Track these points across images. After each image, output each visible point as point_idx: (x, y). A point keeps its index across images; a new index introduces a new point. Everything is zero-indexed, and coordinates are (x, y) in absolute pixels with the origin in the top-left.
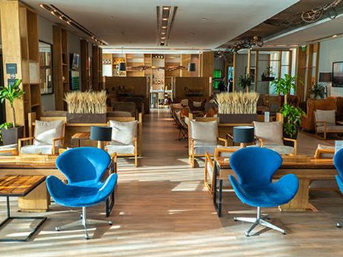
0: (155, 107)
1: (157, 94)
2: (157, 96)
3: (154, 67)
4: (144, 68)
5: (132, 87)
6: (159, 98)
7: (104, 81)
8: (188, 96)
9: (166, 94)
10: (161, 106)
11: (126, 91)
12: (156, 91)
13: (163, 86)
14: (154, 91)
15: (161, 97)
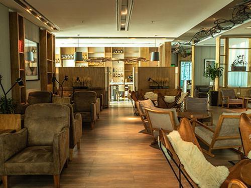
0: (115, 100)
1: (117, 86)
2: (117, 88)
3: (113, 59)
4: (104, 60)
5: (89, 79)
6: (119, 90)
7: (57, 72)
8: (152, 89)
9: (127, 86)
10: (121, 98)
11: (81, 83)
12: (117, 83)
13: (123, 78)
14: (114, 83)
15: (121, 89)
